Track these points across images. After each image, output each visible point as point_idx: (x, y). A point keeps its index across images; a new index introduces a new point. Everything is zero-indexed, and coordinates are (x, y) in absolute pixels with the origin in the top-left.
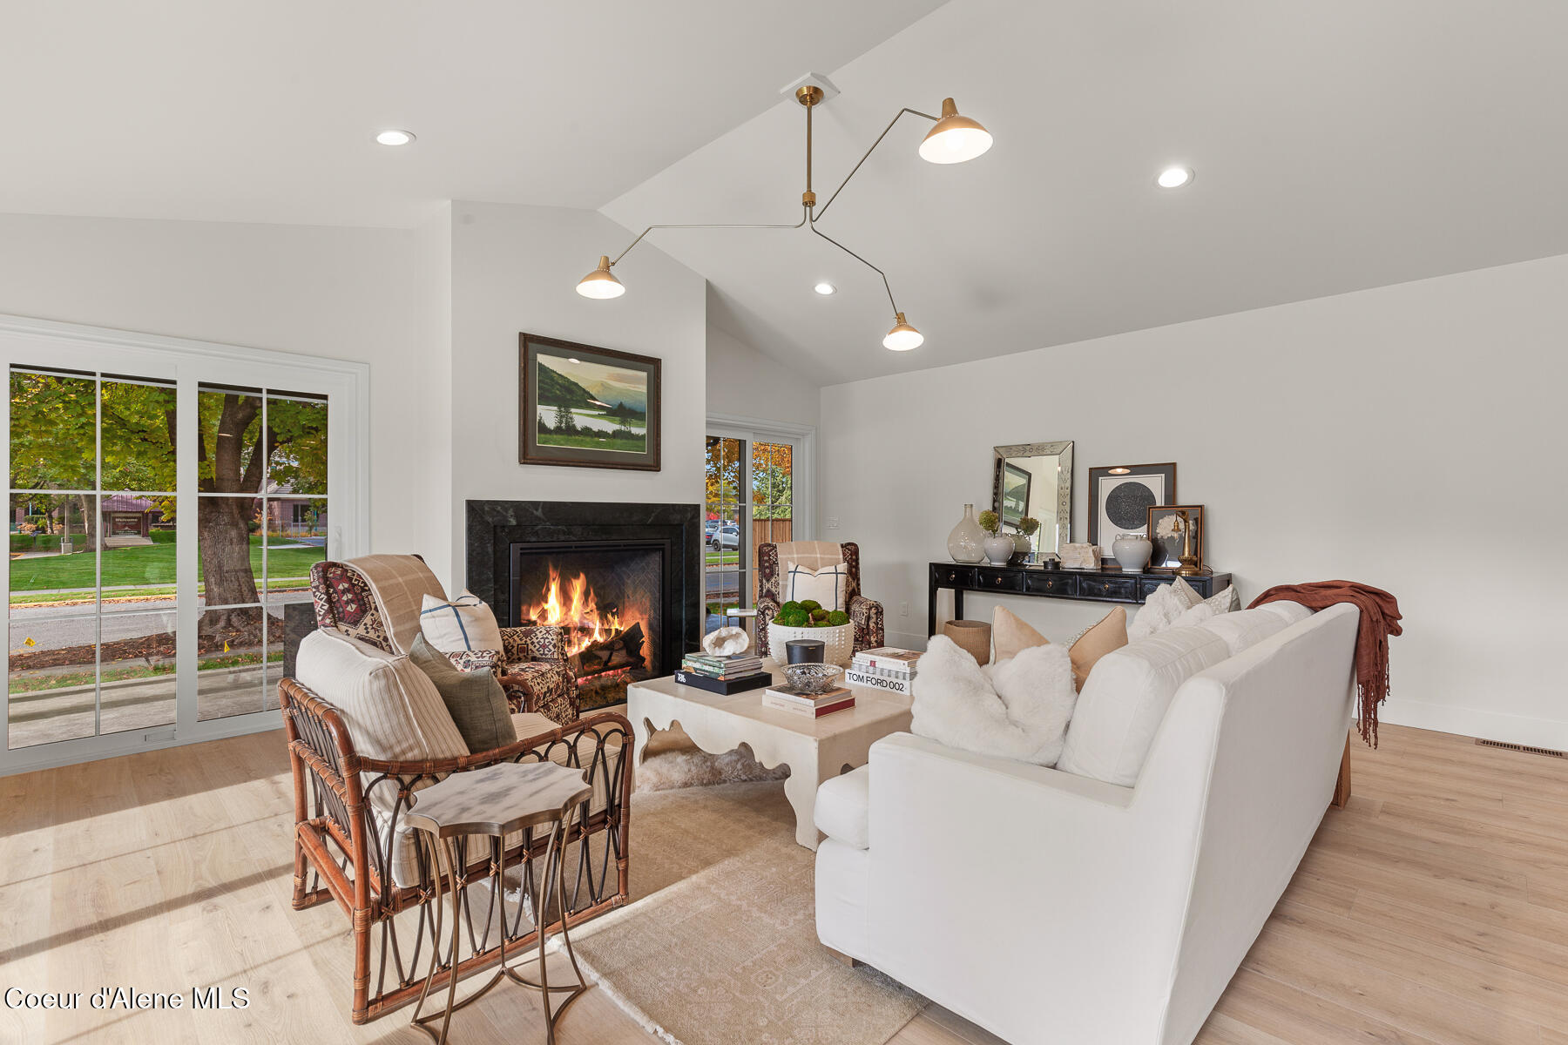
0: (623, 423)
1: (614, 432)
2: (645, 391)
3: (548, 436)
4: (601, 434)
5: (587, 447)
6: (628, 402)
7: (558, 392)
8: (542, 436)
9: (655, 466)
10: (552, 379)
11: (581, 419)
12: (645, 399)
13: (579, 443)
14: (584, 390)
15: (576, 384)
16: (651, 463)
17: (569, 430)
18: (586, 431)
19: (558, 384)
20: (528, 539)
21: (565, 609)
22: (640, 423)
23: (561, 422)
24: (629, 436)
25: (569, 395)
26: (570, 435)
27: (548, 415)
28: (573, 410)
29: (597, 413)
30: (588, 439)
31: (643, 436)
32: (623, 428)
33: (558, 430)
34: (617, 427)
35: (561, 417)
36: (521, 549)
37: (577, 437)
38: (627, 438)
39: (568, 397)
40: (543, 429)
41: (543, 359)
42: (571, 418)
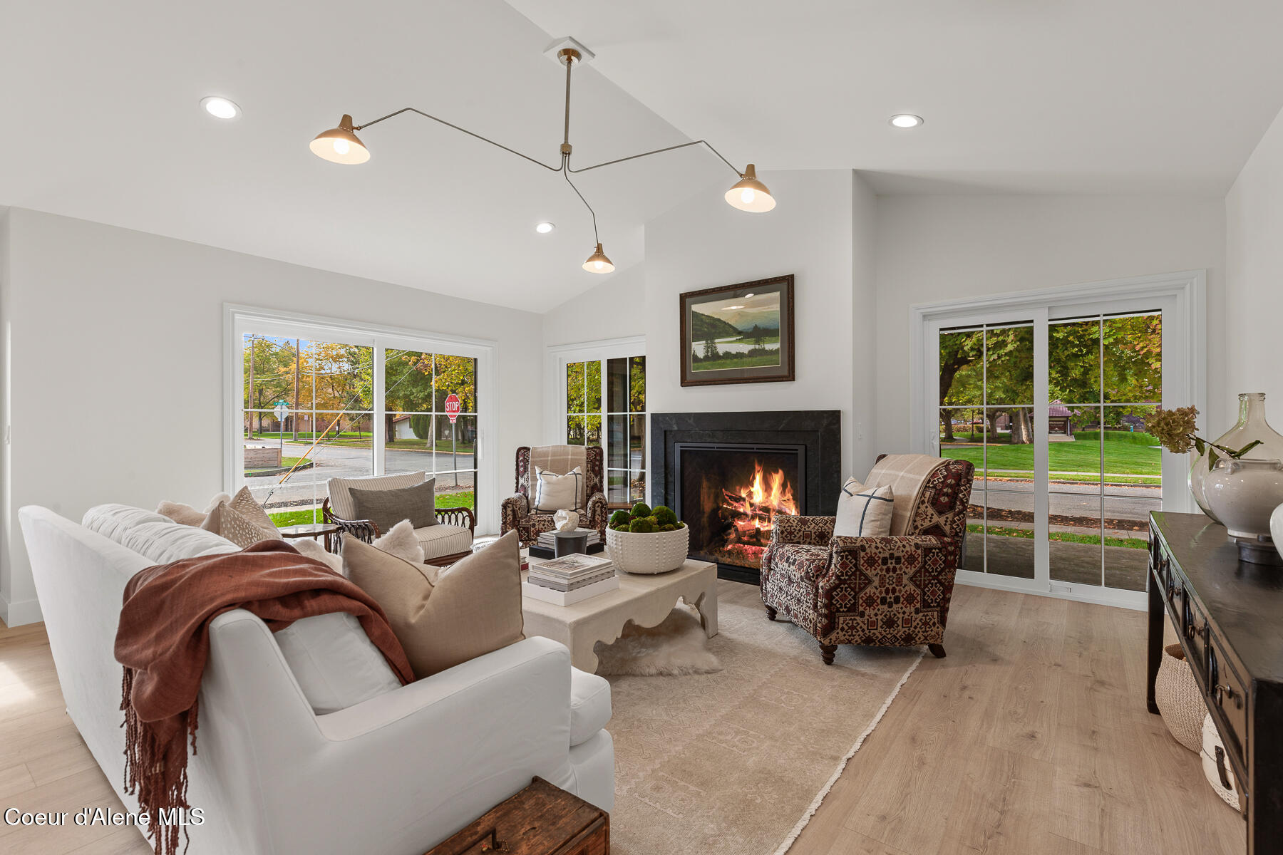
0: (757, 342)
1: (749, 352)
2: (779, 309)
3: (699, 364)
4: (740, 355)
5: (729, 367)
6: (762, 323)
7: (706, 329)
8: (695, 364)
9: (790, 376)
10: (702, 320)
11: (723, 346)
12: (778, 316)
13: (721, 365)
14: (725, 322)
15: (719, 320)
16: (786, 373)
17: (713, 357)
18: (728, 355)
19: (706, 323)
20: (686, 440)
21: (766, 494)
22: (774, 339)
23: (708, 352)
24: (764, 352)
25: (716, 328)
26: (714, 360)
27: (699, 348)
28: (716, 341)
29: (735, 339)
30: (728, 361)
31: (778, 350)
32: (757, 347)
33: (706, 358)
34: (751, 347)
35: (708, 347)
36: (681, 447)
37: (720, 361)
38: (761, 355)
39: (713, 331)
40: (696, 359)
41: (697, 308)
42: (715, 347)
